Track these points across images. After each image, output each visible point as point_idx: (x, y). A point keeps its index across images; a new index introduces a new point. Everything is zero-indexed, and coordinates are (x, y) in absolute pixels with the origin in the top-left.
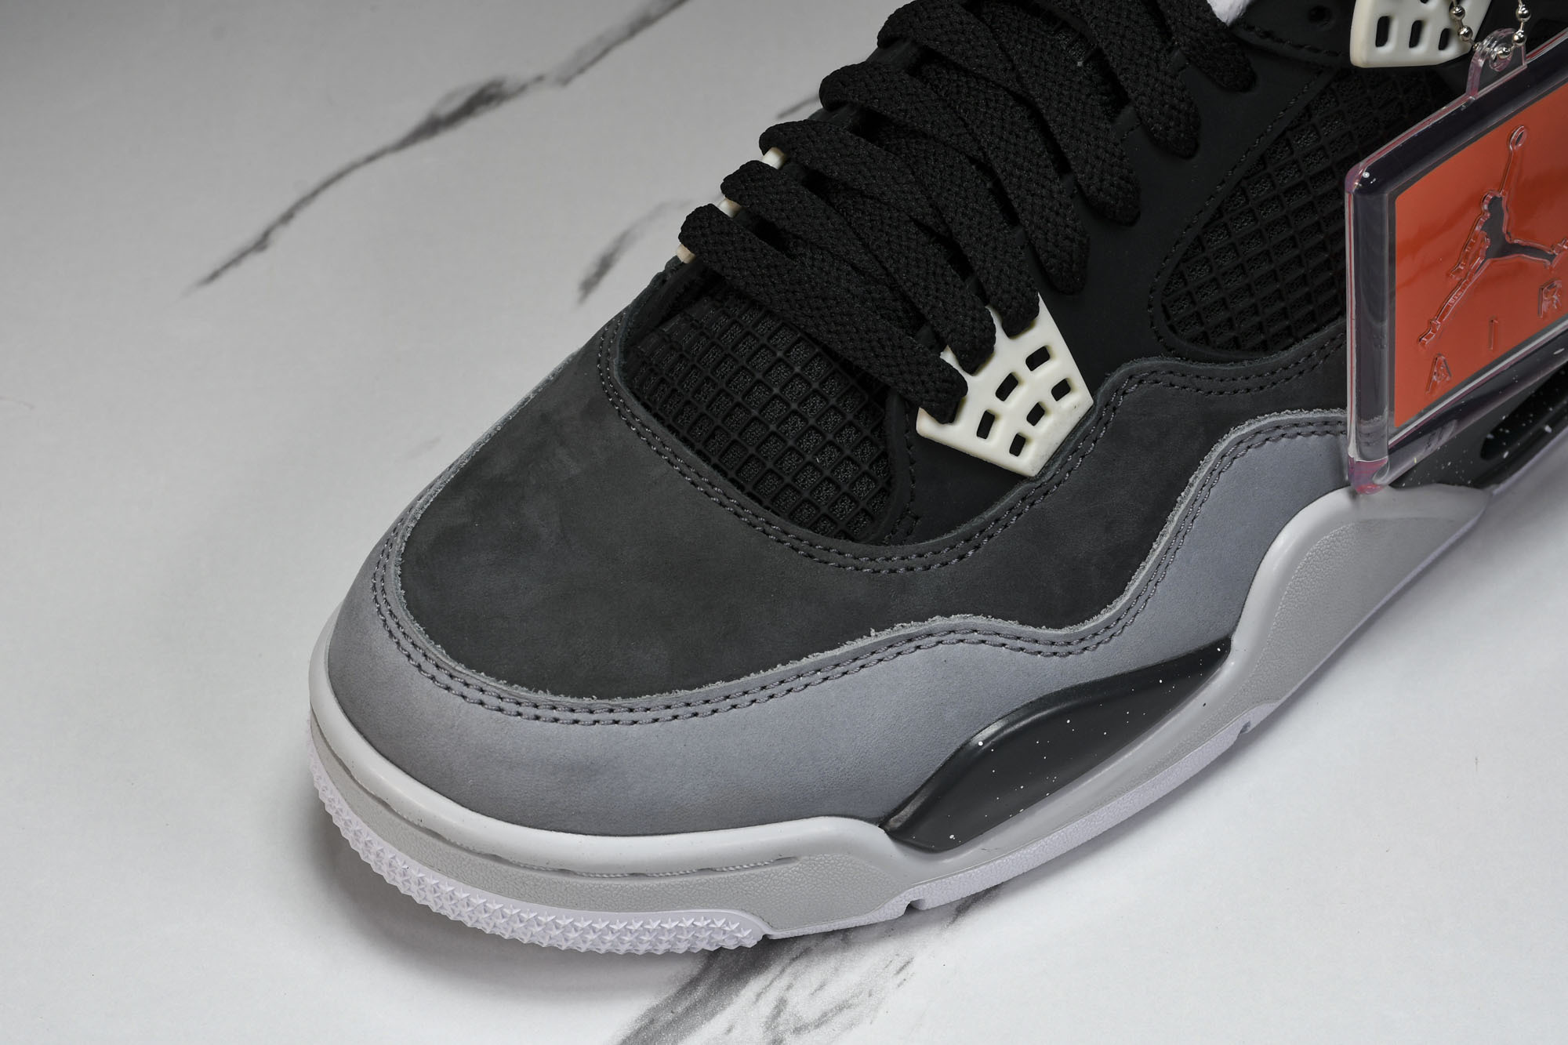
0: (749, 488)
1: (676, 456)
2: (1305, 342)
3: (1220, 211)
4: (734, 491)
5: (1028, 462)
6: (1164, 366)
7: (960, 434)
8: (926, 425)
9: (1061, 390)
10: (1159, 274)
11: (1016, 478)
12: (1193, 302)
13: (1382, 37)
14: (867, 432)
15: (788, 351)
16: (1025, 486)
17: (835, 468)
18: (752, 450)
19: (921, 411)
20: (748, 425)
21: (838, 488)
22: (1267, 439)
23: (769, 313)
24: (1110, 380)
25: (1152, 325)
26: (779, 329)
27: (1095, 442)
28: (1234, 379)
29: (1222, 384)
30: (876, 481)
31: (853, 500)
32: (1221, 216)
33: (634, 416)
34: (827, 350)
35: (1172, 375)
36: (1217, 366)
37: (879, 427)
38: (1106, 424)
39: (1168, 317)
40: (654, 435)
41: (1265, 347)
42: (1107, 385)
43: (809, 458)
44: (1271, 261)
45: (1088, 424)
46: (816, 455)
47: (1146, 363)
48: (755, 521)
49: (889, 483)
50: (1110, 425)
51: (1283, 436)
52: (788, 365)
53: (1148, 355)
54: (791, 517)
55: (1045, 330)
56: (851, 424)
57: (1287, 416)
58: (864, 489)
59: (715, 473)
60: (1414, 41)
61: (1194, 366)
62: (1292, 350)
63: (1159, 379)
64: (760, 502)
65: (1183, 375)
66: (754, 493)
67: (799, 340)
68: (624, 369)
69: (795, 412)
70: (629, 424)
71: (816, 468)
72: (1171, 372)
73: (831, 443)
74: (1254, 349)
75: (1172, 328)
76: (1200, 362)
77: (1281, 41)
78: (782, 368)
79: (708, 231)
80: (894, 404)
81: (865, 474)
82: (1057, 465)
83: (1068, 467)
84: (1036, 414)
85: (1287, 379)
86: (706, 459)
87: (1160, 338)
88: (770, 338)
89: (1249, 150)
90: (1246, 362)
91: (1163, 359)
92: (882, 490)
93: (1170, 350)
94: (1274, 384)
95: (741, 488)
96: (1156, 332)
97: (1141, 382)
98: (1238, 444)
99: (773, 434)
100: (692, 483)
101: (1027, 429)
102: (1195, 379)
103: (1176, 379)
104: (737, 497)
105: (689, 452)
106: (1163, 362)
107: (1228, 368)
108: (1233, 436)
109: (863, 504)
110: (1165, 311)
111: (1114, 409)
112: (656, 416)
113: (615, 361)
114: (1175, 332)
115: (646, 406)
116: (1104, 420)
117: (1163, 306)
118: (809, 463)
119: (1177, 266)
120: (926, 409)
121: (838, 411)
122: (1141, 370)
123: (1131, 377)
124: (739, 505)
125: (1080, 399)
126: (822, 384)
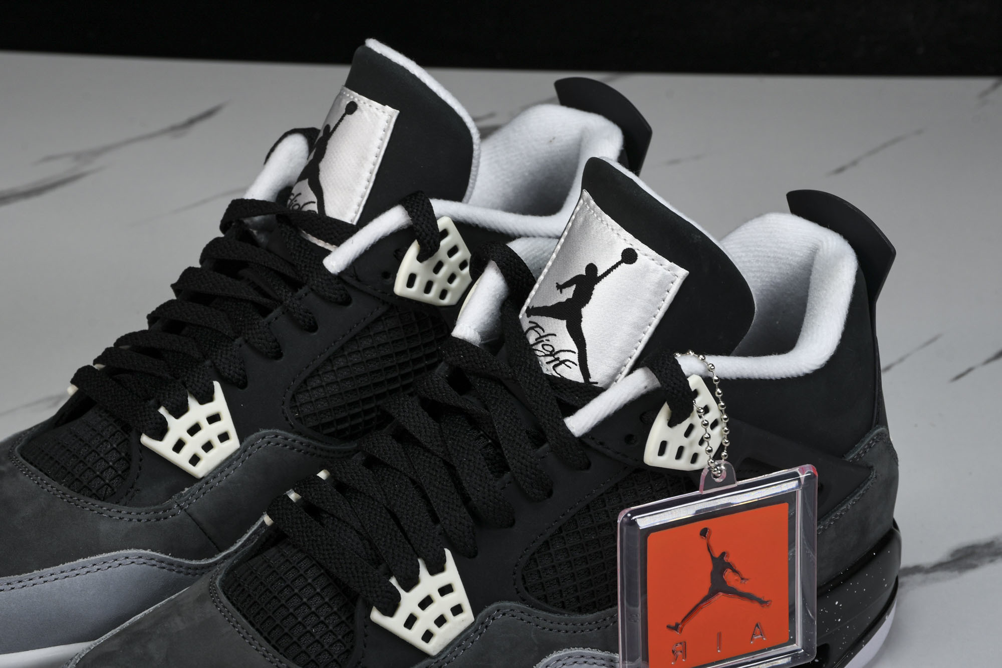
0: (273, 642)
1: (238, 623)
2: (603, 612)
3: (560, 529)
4: (264, 643)
5: (432, 647)
6: (519, 608)
7: (395, 624)
8: (376, 616)
9: (457, 610)
10: (521, 557)
11: (424, 655)
12: (540, 577)
13: (662, 451)
14: (344, 618)
15: (307, 570)
16: (429, 660)
17: (323, 635)
18: (278, 622)
19: (374, 607)
20: (279, 608)
21: (323, 646)
22: (576, 662)
23: (301, 551)
24: (486, 610)
25: (514, 584)
26: (304, 559)
27: (472, 643)
28: (559, 624)
29: (551, 625)
30: (345, 646)
31: (330, 654)
32: (562, 532)
33: (220, 602)
34: (328, 572)
35: (523, 614)
36: (550, 614)
37: (351, 617)
38: (480, 634)
39: (525, 583)
40: (228, 611)
41: (580, 611)
42: (484, 613)
43: (308, 628)
44: (587, 563)
45: (469, 631)
46: (313, 627)
47: (507, 604)
48: (273, 659)
49: (352, 647)
50: (482, 635)
51: (585, 662)
52: (305, 578)
53: (510, 600)
54: (294, 660)
55: (451, 574)
56: (335, 613)
57: (587, 651)
58: (337, 649)
59: (256, 633)
60: (679, 456)
61: (536, 611)
62: (595, 614)
63: (515, 615)
64: (278, 650)
65: (529, 615)
66: (276, 645)
67: (313, 566)
68: (222, 581)
69: (305, 604)
70: (217, 606)
71: (312, 635)
72: (522, 612)
73: (322, 622)
74: (574, 611)
75: (526, 589)
76: (540, 610)
77: (608, 448)
78: (302, 580)
79: (280, 507)
80: (360, 603)
81: (339, 641)
82: (448, 652)
83: (454, 654)
84: (441, 621)
85: (590, 630)
86: (253, 625)
87: (518, 593)
88: (298, 563)
89: (581, 501)
90: (566, 615)
91: (518, 604)
92: (348, 651)
93: (523, 600)
94: (582, 631)
95: (269, 642)
96: (516, 589)
97: (504, 614)
98: (558, 661)
99: (291, 614)
100: (243, 637)
101: (434, 628)
102: (536, 618)
103: (525, 616)
104: (266, 646)
105: (244, 621)
106: (517, 605)
107: (556, 616)
108: (555, 655)
109: (335, 657)
110: (523, 578)
111: (486, 627)
112: (232, 603)
113: (219, 577)
114: (528, 591)
115: (228, 598)
116: (479, 631)
117: (523, 576)
118: (308, 632)
119: (534, 554)
120: (376, 607)
121: (329, 606)
122: (505, 608)
123: (498, 611)
124: (266, 651)
125: (467, 617)
126: (322, 590)
